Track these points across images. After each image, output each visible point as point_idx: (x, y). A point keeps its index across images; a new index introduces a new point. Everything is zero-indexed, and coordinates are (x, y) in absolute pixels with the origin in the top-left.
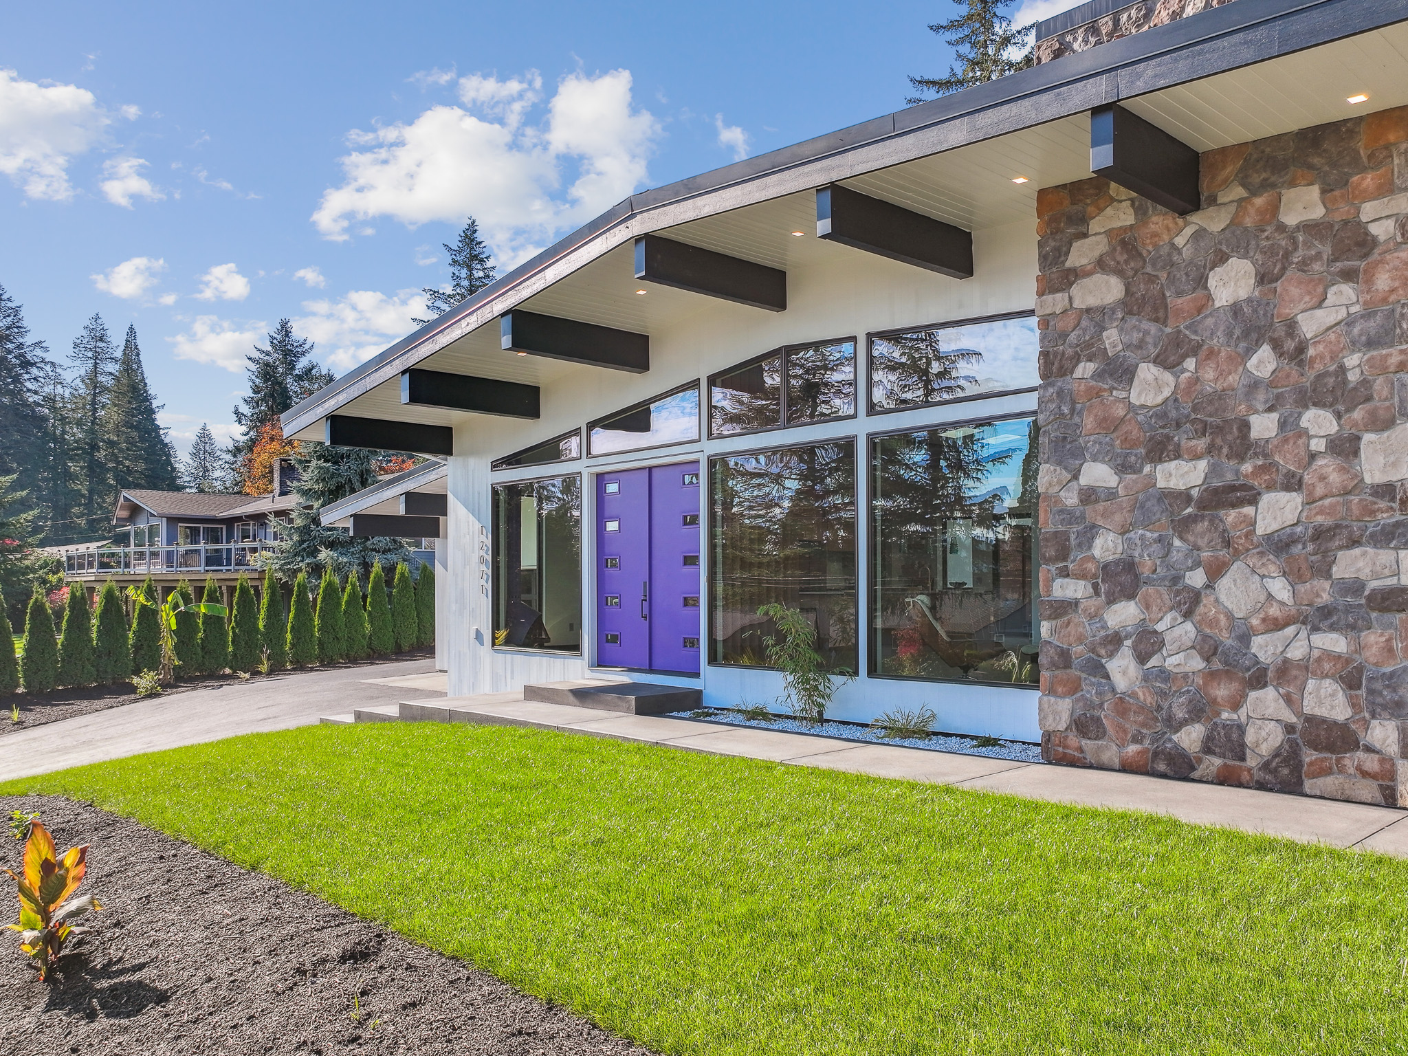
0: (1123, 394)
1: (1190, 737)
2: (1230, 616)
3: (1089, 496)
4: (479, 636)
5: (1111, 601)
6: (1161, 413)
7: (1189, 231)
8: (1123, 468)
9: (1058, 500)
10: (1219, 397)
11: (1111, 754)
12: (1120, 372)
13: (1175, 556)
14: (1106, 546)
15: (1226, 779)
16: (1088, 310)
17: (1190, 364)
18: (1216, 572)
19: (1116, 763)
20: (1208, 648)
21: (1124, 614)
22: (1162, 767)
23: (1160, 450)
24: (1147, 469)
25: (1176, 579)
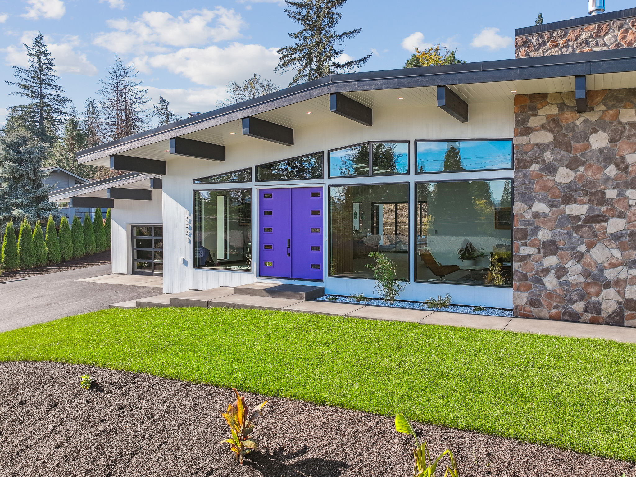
0: (553, 178)
1: (579, 307)
2: (596, 262)
3: (536, 215)
4: (185, 262)
5: (546, 255)
6: (569, 186)
7: (582, 119)
8: (552, 205)
9: (522, 216)
10: (593, 183)
11: (545, 313)
12: (551, 169)
13: (574, 240)
14: (544, 235)
15: (593, 321)
16: (537, 144)
17: (581, 169)
18: (590, 246)
19: (547, 316)
20: (586, 274)
21: (551, 261)
22: (567, 317)
23: (568, 200)
24: (562, 206)
25: (574, 248)
